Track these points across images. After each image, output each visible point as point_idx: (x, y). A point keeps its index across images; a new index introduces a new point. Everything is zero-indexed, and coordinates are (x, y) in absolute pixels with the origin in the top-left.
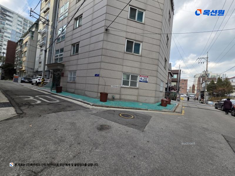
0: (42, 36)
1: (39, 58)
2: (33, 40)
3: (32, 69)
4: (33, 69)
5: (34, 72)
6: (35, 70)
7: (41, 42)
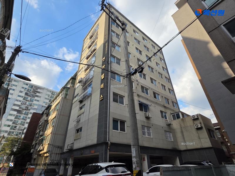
0: (83, 86)
1: (76, 123)
2: (67, 99)
3: (58, 147)
4: (62, 148)
5: (63, 153)
6: (65, 149)
7: (81, 94)
